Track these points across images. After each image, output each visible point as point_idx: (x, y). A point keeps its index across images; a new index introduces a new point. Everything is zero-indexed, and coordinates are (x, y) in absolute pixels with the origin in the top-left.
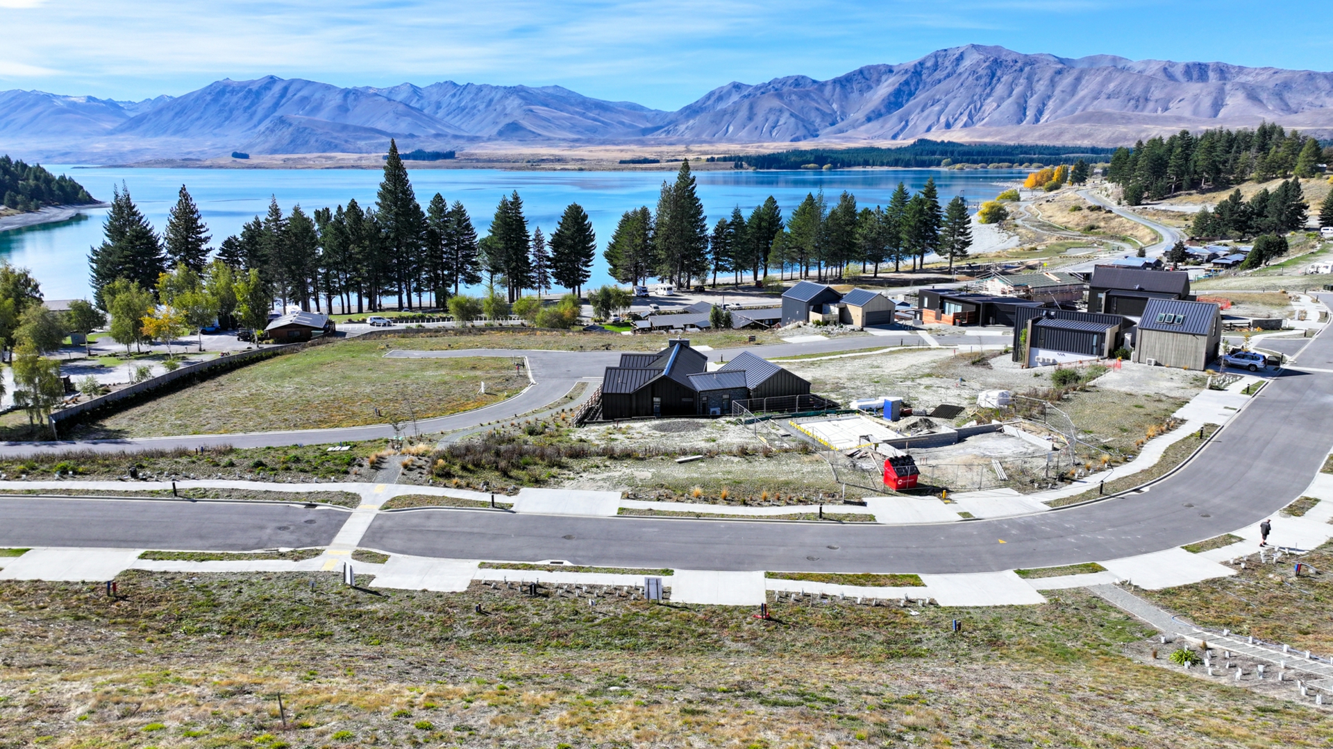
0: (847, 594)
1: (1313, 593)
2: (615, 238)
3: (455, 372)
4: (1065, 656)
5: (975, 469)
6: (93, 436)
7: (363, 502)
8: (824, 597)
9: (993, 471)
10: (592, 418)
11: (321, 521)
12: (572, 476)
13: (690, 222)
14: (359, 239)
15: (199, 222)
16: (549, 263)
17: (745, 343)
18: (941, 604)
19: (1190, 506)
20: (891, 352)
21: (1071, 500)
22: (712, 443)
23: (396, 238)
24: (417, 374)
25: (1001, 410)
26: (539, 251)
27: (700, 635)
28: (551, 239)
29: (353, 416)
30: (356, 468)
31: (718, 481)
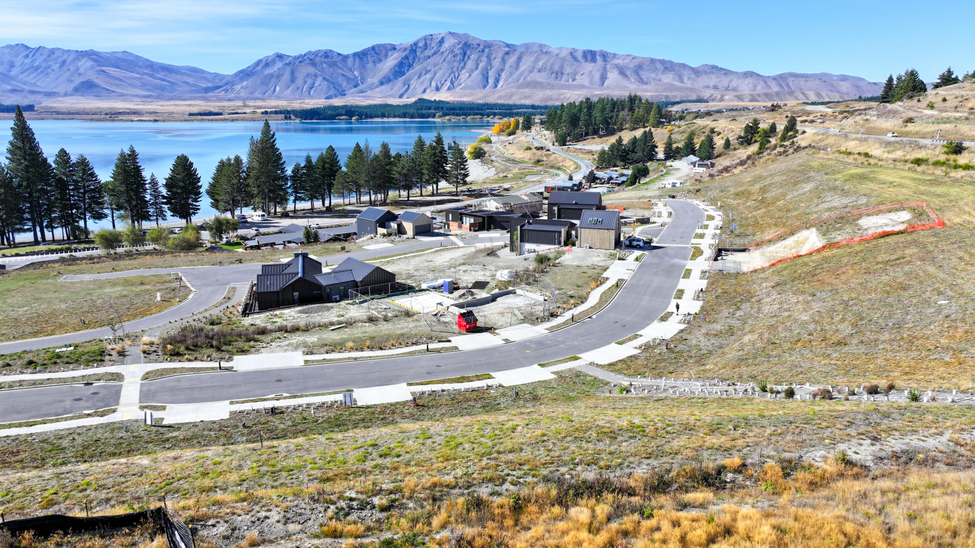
0: (455, 388)
1: (673, 356)
2: (213, 179)
3: (128, 288)
5: (506, 315)
7: (126, 377)
8: (443, 391)
9: (516, 315)
10: (251, 311)
11: (103, 392)
12: (265, 345)
13: (274, 166)
16: (165, 201)
17: (338, 251)
18: (505, 385)
19: (616, 322)
20: (436, 251)
21: (558, 326)
22: (342, 318)
24: (98, 292)
25: (510, 281)
26: (154, 191)
27: (382, 419)
28: (164, 182)
29: (61, 326)
30: (107, 357)
31: (360, 338)
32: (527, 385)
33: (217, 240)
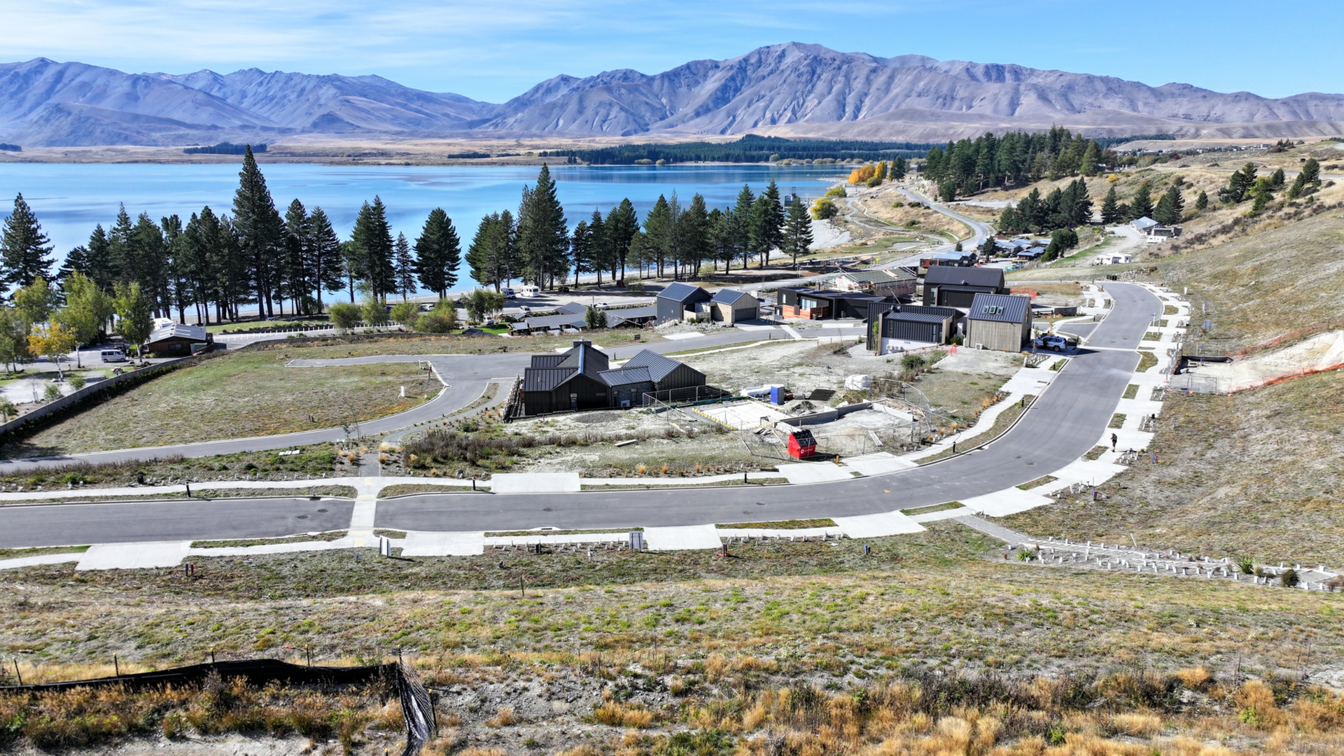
0: (782, 536)
1: (1105, 510)
2: (476, 240)
3: (368, 379)
4: (946, 563)
5: (857, 438)
6: (27, 454)
7: (359, 492)
8: (765, 538)
9: (871, 440)
10: (515, 415)
11: (331, 510)
12: (531, 462)
13: (552, 225)
14: (217, 248)
16: (415, 268)
17: (631, 341)
18: (852, 537)
19: (1019, 457)
20: (763, 346)
21: (933, 458)
22: (633, 431)
23: (256, 246)
24: (330, 382)
25: (865, 392)
26: (402, 255)
27: (681, 571)
28: (415, 244)
29: (286, 423)
30: (339, 466)
31: (655, 459)
32: (883, 539)
33: (477, 321)
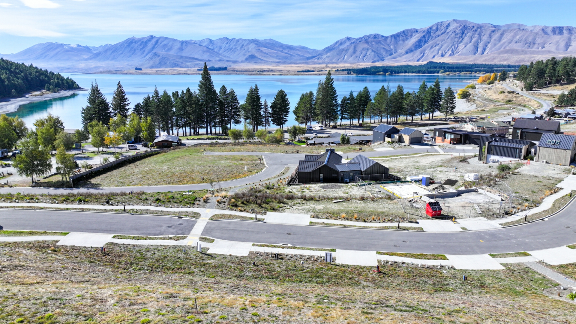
0: (414, 263)
2: (298, 104)
3: (233, 162)
4: (516, 293)
5: (467, 208)
6: (87, 186)
7: (201, 216)
8: (403, 263)
9: (475, 209)
10: (293, 183)
11: (185, 224)
12: (289, 207)
13: (331, 98)
14: (191, 105)
15: (125, 97)
16: (270, 115)
17: (357, 151)
18: (456, 268)
20: (423, 156)
21: (512, 224)
22: (347, 195)
23: (206, 104)
24: (218, 162)
25: (475, 182)
26: (265, 110)
27: (350, 278)
28: (270, 105)
29: (192, 179)
30: (198, 202)
31: (352, 211)
32: (477, 271)
33: (293, 139)
